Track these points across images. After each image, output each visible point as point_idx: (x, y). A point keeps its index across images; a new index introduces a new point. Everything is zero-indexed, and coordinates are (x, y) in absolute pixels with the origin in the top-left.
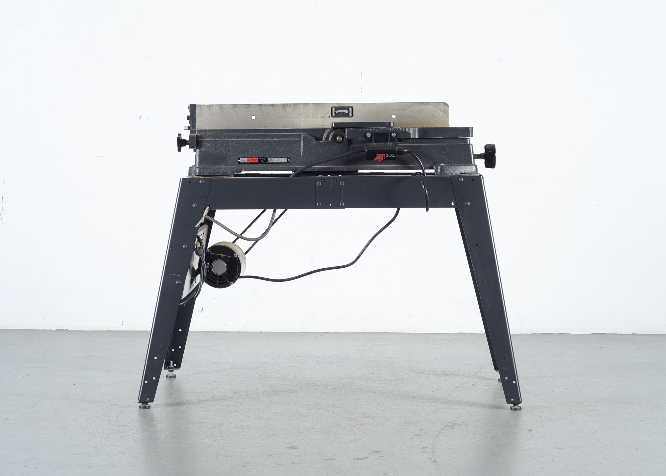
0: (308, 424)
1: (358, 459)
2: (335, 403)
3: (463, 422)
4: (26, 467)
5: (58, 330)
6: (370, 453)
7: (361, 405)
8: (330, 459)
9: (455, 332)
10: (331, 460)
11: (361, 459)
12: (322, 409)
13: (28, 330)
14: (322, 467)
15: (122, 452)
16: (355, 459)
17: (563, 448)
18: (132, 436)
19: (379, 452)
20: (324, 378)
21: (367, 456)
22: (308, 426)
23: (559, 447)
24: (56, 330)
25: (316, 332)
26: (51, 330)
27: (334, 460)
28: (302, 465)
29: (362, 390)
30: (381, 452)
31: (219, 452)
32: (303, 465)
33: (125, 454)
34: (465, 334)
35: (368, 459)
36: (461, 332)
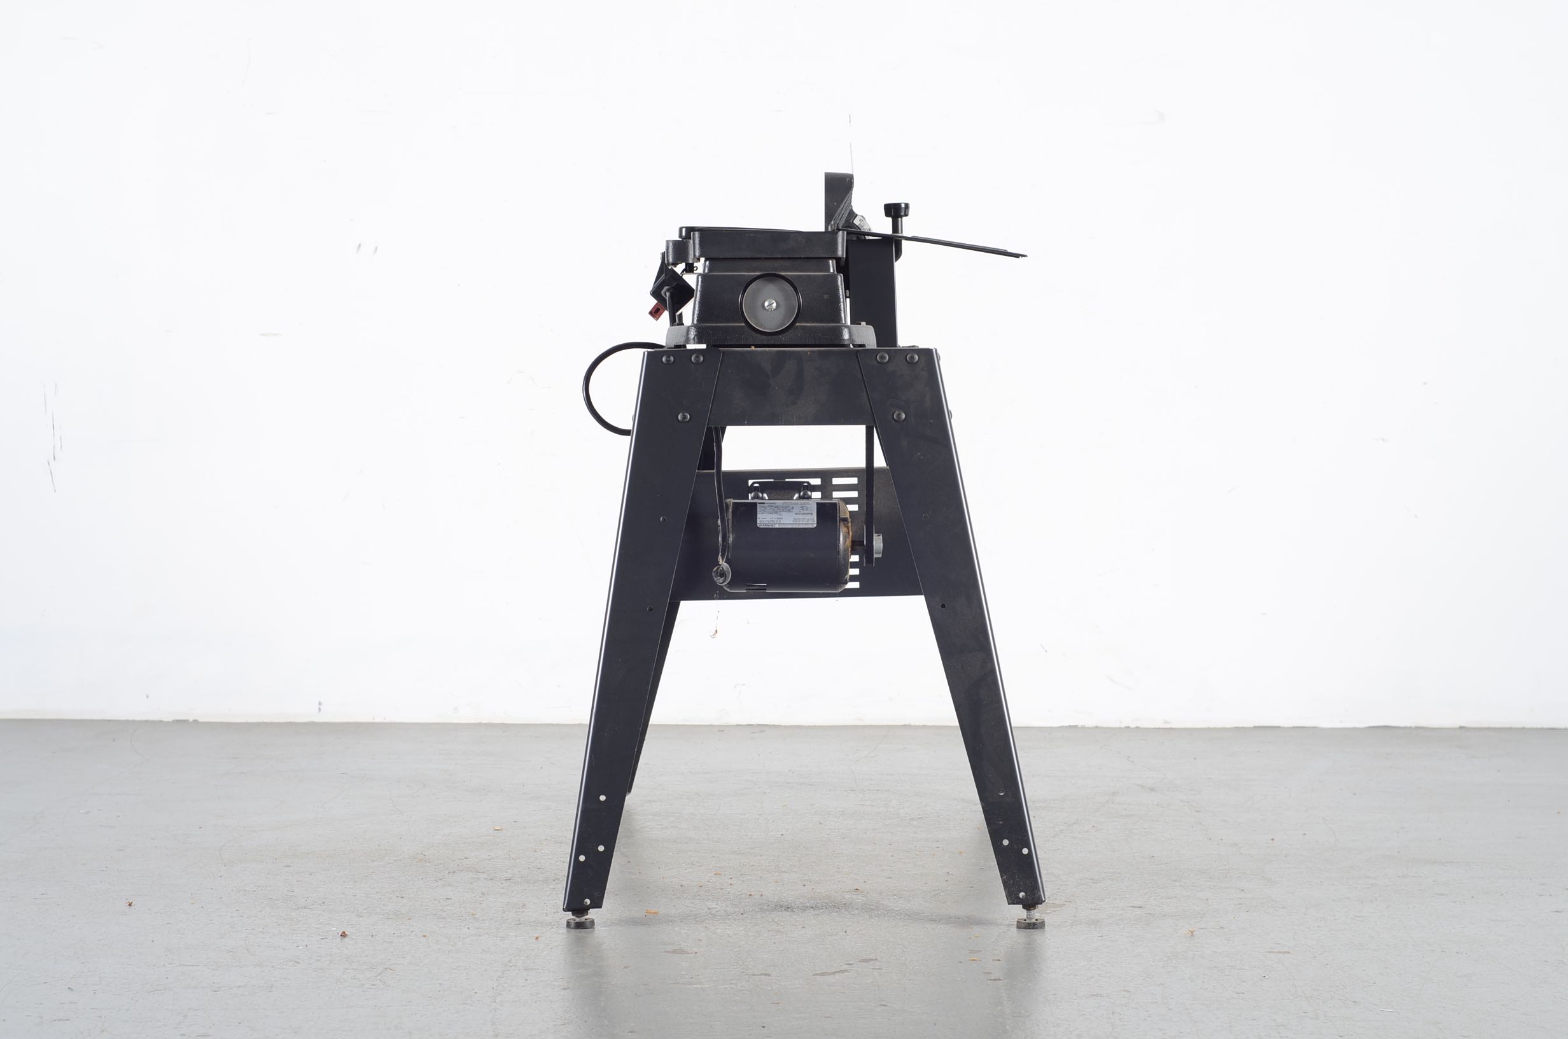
0: (718, 904)
1: (823, 974)
2: (781, 863)
3: (1067, 901)
4: (72, 990)
5: (177, 721)
6: (851, 963)
7: (839, 868)
8: (761, 974)
9: (1061, 725)
10: (763, 977)
11: (830, 974)
12: (752, 875)
13: (109, 721)
14: (741, 990)
15: (291, 961)
16: (816, 974)
17: (1288, 952)
18: (317, 928)
19: (872, 960)
20: (760, 815)
21: (846, 967)
22: (716, 908)
23: (1282, 950)
24: (173, 721)
25: (752, 725)
26: (161, 721)
27: (770, 975)
28: (695, 986)
29: (844, 838)
30: (876, 960)
31: (510, 961)
32: (699, 986)
33: (298, 965)
34: (1083, 727)
35: (846, 974)
36: (1075, 724)
